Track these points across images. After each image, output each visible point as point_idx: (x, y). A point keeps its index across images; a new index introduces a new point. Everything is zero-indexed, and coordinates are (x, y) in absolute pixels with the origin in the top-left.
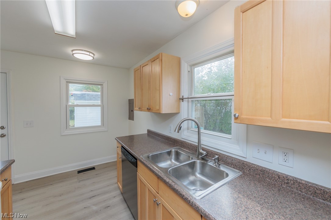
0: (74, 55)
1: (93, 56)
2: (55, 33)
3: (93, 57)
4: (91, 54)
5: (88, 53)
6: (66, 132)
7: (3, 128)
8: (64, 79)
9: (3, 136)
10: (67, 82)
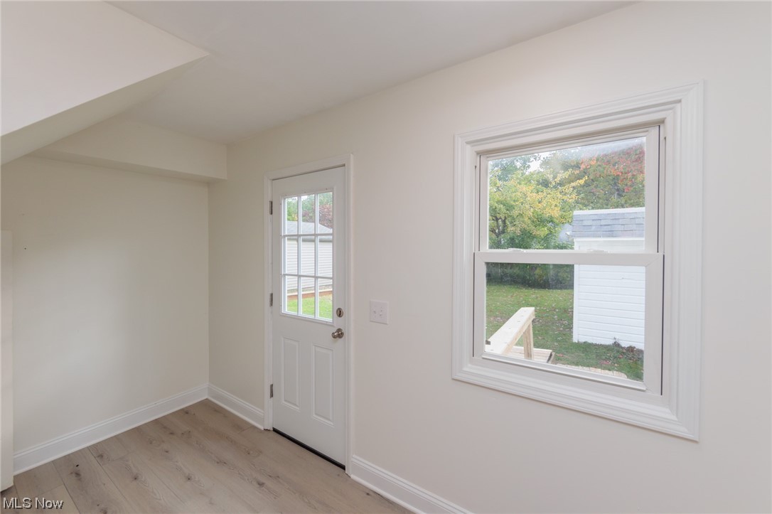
6: (471, 370)
7: (340, 313)
8: (467, 143)
9: (339, 334)
10: (480, 154)
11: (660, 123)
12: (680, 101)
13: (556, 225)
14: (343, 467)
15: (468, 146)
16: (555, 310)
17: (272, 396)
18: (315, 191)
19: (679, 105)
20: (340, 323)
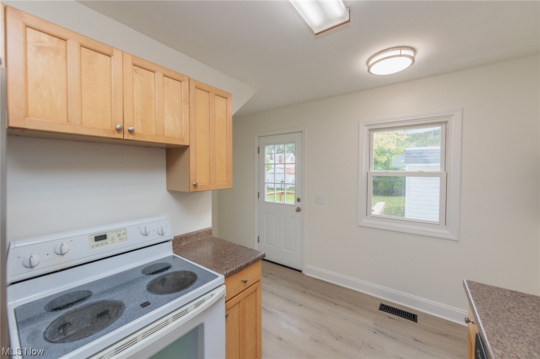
0: (372, 70)
1: (411, 53)
2: (316, 34)
3: (413, 58)
4: (404, 52)
5: (397, 52)
6: (366, 222)
7: (299, 200)
8: (365, 125)
9: (298, 210)
10: (370, 130)
11: (446, 122)
12: (453, 115)
13: (392, 155)
14: (301, 271)
15: (365, 127)
16: (392, 208)
17: (259, 242)
18: (285, 143)
19: (453, 117)
20: (299, 205)
